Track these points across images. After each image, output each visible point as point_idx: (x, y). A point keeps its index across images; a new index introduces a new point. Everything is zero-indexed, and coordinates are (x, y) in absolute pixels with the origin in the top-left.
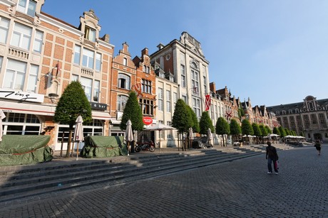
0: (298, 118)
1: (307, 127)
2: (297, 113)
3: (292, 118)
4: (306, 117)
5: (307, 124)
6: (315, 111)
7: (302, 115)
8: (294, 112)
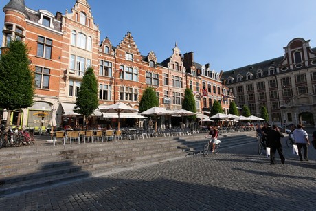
0: (273, 84)
1: (287, 100)
2: (272, 74)
3: (261, 85)
4: (286, 81)
5: (288, 94)
6: (305, 68)
7: (279, 78)
8: (266, 74)
